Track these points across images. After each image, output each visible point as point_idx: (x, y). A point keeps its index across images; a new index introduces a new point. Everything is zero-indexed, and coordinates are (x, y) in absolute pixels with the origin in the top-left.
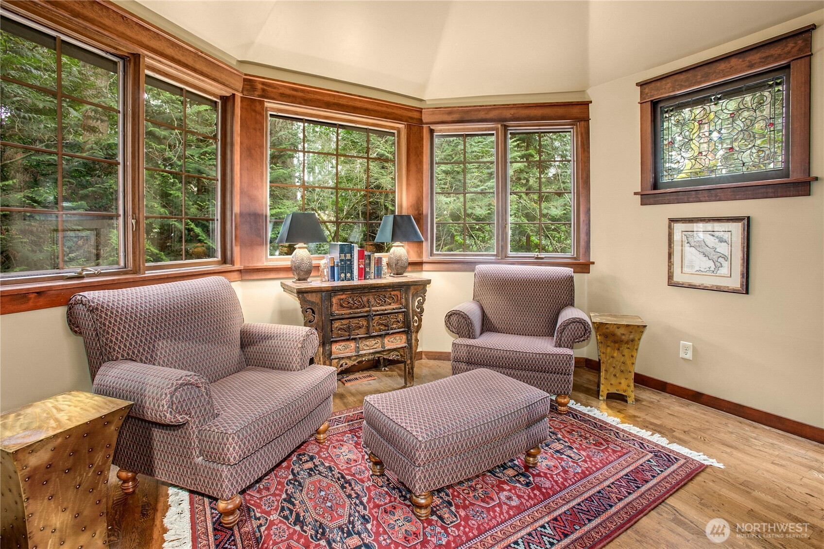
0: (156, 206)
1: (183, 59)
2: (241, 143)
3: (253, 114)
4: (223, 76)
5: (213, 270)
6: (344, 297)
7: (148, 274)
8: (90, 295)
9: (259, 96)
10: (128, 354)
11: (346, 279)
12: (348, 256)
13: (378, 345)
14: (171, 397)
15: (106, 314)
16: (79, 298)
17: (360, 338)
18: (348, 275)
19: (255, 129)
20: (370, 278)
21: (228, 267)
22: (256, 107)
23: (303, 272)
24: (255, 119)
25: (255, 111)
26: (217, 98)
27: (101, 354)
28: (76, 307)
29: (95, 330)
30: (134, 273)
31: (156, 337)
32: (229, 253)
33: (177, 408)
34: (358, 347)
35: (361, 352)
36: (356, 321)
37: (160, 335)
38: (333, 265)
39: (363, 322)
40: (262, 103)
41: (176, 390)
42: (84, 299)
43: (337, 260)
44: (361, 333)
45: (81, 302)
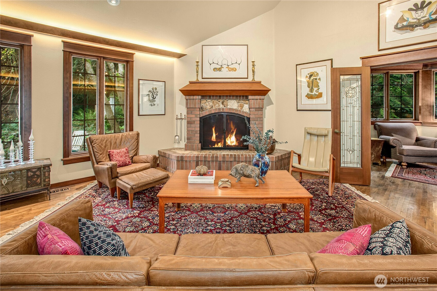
2: (422, 85)
4: (413, 68)
5: (410, 121)
7: (390, 121)
10: (385, 135)
15: (381, 127)
21: (416, 121)
22: (428, 72)
25: (428, 74)
26: (412, 73)
27: (380, 134)
28: (375, 125)
29: (380, 130)
32: (417, 117)
33: (394, 143)
37: (392, 133)
40: (431, 70)
41: (394, 140)
45: (377, 124)
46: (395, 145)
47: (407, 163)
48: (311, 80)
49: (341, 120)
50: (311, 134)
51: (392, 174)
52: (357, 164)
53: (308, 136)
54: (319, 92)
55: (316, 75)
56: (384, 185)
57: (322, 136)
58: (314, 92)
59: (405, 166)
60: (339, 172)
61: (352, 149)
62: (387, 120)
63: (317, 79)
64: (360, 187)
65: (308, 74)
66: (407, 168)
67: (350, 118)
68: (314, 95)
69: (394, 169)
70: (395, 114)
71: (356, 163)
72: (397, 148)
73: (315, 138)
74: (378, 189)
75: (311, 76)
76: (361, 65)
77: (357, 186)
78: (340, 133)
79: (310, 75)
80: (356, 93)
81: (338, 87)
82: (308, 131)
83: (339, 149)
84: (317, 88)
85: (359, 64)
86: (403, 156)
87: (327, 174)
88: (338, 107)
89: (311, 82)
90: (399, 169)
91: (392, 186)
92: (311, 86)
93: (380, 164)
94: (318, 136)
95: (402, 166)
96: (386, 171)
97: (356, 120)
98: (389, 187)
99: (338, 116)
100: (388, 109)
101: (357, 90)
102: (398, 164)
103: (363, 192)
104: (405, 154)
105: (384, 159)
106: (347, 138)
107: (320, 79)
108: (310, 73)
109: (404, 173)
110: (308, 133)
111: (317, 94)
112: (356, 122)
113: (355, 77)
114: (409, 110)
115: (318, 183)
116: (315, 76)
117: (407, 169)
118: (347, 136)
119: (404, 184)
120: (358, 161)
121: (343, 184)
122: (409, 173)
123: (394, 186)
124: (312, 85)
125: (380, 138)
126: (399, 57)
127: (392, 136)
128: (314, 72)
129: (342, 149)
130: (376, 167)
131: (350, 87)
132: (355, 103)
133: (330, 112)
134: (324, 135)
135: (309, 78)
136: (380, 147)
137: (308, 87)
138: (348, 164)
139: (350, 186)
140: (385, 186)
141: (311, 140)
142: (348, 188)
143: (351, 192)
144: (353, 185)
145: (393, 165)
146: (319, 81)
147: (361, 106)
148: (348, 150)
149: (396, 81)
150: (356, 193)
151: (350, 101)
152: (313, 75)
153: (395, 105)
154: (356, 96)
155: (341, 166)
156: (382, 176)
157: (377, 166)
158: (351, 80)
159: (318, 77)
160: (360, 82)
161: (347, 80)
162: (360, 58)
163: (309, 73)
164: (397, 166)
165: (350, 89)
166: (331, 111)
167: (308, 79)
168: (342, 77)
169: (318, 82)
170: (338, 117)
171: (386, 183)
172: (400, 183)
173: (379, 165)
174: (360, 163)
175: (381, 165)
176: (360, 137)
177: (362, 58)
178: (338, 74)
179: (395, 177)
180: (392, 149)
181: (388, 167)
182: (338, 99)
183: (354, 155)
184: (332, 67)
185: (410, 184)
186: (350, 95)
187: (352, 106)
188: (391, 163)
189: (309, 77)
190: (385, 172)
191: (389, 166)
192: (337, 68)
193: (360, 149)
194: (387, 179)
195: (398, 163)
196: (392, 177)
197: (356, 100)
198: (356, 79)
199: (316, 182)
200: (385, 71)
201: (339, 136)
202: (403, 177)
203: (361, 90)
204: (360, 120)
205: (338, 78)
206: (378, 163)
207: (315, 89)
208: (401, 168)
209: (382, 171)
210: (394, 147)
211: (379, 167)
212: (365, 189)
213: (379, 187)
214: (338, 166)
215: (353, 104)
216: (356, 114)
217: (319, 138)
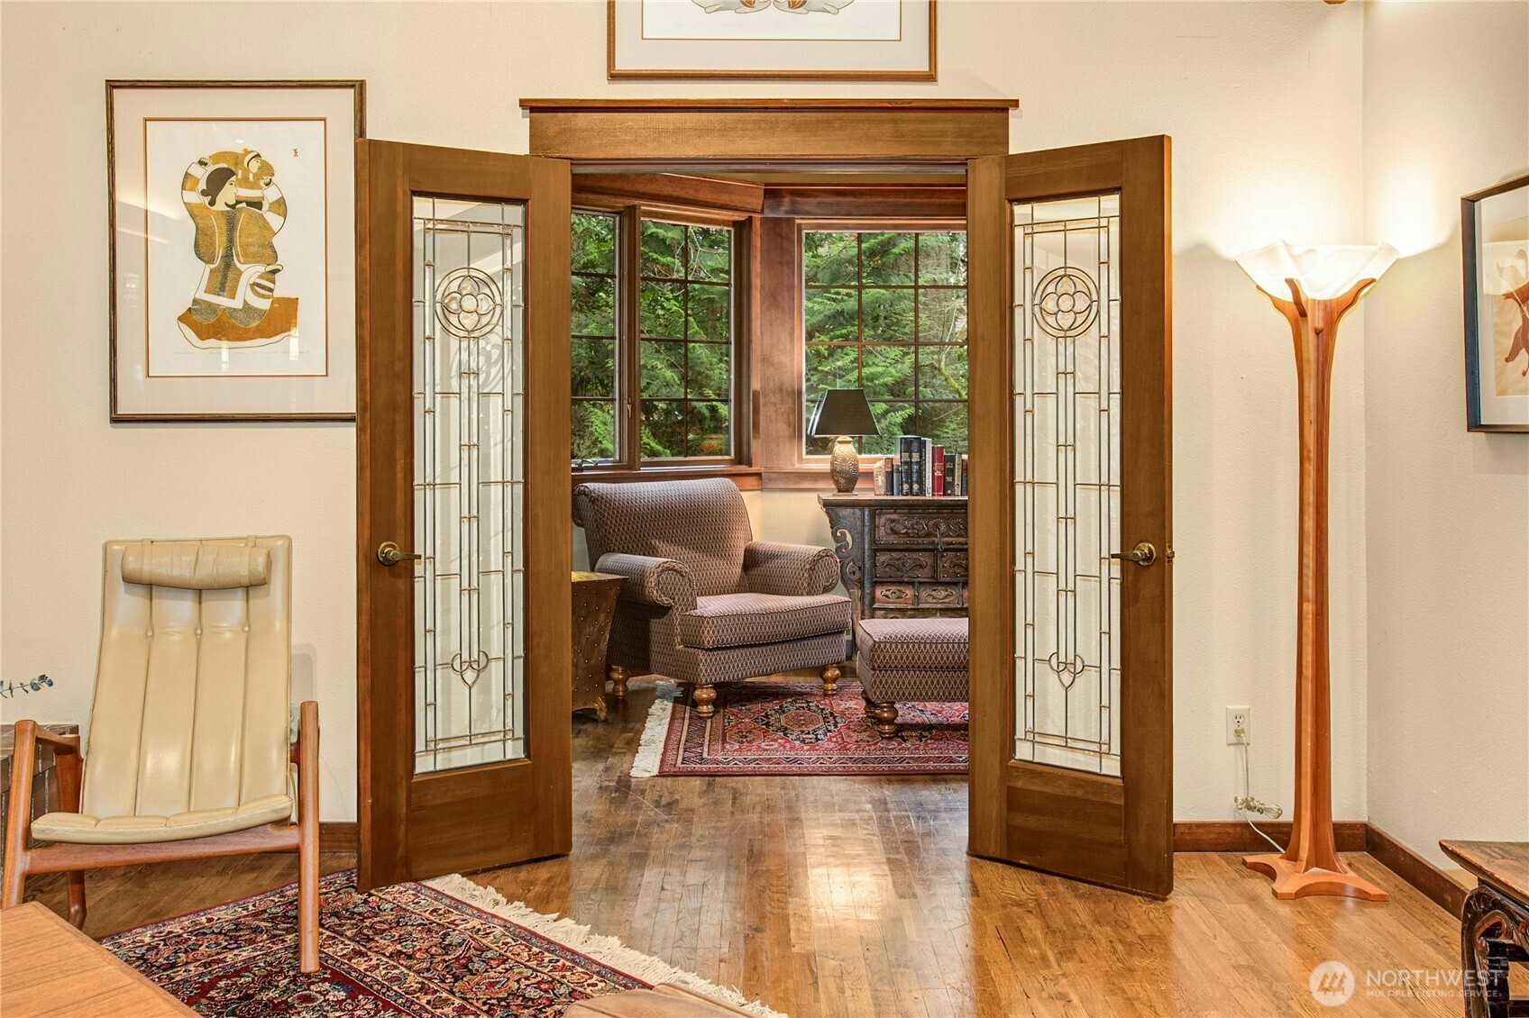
0: (659, 367)
1: (682, 194)
2: (762, 287)
3: (779, 240)
4: (735, 198)
5: (720, 471)
6: (895, 516)
7: (644, 470)
8: (591, 486)
9: (787, 212)
10: (623, 548)
11: (911, 492)
12: (916, 457)
13: (952, 598)
14: (658, 577)
15: (605, 506)
16: (582, 488)
17: (920, 583)
18: (916, 487)
19: (781, 264)
20: (953, 494)
21: (744, 469)
22: (782, 229)
23: (846, 478)
24: (782, 247)
25: (780, 236)
26: (728, 226)
27: (600, 546)
28: (579, 498)
29: (596, 521)
30: (629, 469)
31: (649, 535)
32: (745, 448)
33: (662, 588)
34: (918, 597)
35: (922, 606)
36: (915, 555)
37: (653, 534)
38: (890, 470)
39: (925, 558)
40: (790, 222)
41: (662, 571)
42: (587, 490)
43: (897, 462)
44: (923, 574)
45: (584, 493)
46: (665, 600)
47: (716, 686)
48: (220, 206)
49: (418, 479)
50: (150, 586)
51: (662, 761)
52: (504, 741)
53: (129, 603)
54: (277, 294)
55: (258, 176)
56: (632, 833)
57: (224, 588)
58: (244, 295)
59: (706, 702)
60: (403, 810)
61: (475, 656)
62: (626, 471)
63: (266, 206)
64: (524, 874)
65: (202, 163)
66: (715, 712)
67: (465, 462)
68: (241, 315)
69: (666, 727)
70: (654, 435)
71: (501, 736)
72: (676, 616)
73: (180, 610)
74: (611, 864)
75: (218, 180)
76: (522, 148)
77: (505, 876)
78: (411, 558)
79: (211, 168)
80: (498, 310)
81: (399, 266)
82: (133, 564)
83: (402, 668)
84: (261, 269)
85: (513, 138)
86: (701, 655)
87: (287, 838)
88: (400, 399)
89: (223, 222)
90: (687, 722)
91: (667, 826)
92: (220, 253)
93: (603, 715)
94: (200, 592)
95: (695, 704)
96: (633, 745)
97: (495, 474)
98: (656, 836)
99: (399, 453)
100: (633, 408)
101: (502, 295)
102: (676, 701)
103: (540, 904)
104: (708, 639)
105: (617, 682)
106: (446, 590)
107: (281, 206)
108: (217, 157)
109: (707, 743)
110: (129, 580)
111: (264, 305)
112: (495, 491)
113: (491, 212)
114: (707, 413)
115: (273, 919)
116: (245, 183)
117: (717, 716)
118: (446, 576)
119: (715, 803)
120: (509, 726)
121: (429, 883)
122: (724, 735)
123: (675, 825)
124: (231, 241)
125: (601, 571)
126: (701, 132)
127: (653, 552)
128: (240, 151)
129: (419, 661)
130: (587, 734)
131: (465, 272)
132: (494, 371)
133: (350, 431)
134: (245, 581)
135: (204, 193)
136: (602, 617)
137: (202, 250)
138: (454, 754)
139: (470, 884)
140: (639, 835)
141: (151, 627)
142: (458, 904)
143: (475, 923)
144: (485, 871)
145: (658, 704)
146: (274, 220)
147: (526, 388)
148: (457, 666)
149: (656, 261)
150: (506, 924)
151: (465, 356)
152: (233, 174)
153: (654, 388)
154: (499, 329)
155: (418, 770)
156: (619, 781)
157: (589, 727)
158: (472, 228)
159: (271, 195)
160: (518, 247)
161: (454, 226)
162: (524, 103)
163: (206, 155)
164: (674, 708)
165: (468, 287)
166: (352, 420)
167: (194, 197)
168: (422, 207)
169: (266, 226)
170: (400, 463)
171: (640, 819)
172: (697, 802)
173: (595, 721)
174: (519, 732)
175: (606, 721)
176: (519, 577)
177: (535, 108)
178: (400, 181)
179: (675, 775)
180: (656, 625)
181: (638, 725)
182: (400, 347)
183: (486, 691)
184: (360, 130)
185: (736, 796)
186: (469, 321)
187: (475, 389)
188: (649, 695)
189: (202, 185)
190: (628, 758)
191: (644, 717)
192: (392, 146)
193: (520, 651)
194: (643, 792)
195: (678, 694)
196: (662, 774)
197: (496, 354)
198: (500, 229)
199: (255, 915)
200: (621, 203)
201: (401, 584)
202: (705, 767)
203: (526, 300)
204: (519, 476)
205: (400, 209)
206: (594, 711)
207: (251, 272)
208: (691, 718)
209: (616, 754)
210: (663, 611)
211: (600, 729)
212: (549, 880)
213: (612, 848)
214: (401, 771)
215: (482, 377)
216: (495, 437)
217: (212, 605)
